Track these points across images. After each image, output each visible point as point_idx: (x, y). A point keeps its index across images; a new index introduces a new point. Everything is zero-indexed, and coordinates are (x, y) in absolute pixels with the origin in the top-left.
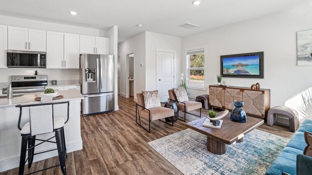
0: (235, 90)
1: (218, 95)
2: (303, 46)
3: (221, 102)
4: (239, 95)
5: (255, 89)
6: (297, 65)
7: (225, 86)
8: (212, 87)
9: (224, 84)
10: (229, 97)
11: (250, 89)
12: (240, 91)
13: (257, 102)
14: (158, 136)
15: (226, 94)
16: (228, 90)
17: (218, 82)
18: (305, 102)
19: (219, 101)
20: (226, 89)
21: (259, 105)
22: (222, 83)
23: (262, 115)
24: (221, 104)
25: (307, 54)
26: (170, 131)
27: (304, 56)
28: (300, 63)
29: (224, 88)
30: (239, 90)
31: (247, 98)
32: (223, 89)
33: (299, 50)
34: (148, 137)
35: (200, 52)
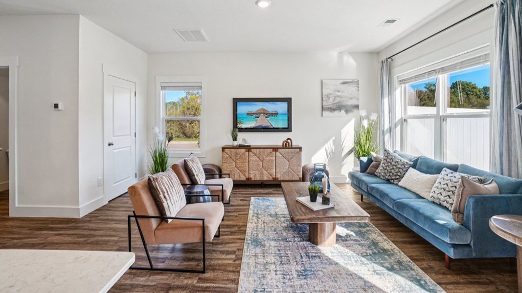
0: (266, 150)
1: (238, 161)
2: (327, 96)
3: (243, 172)
4: (271, 156)
5: (290, 146)
6: (322, 116)
7: (248, 146)
8: (227, 150)
9: (246, 142)
10: (256, 163)
11: (282, 147)
12: (273, 151)
13: (293, 163)
14: (228, 269)
15: (252, 159)
16: (255, 152)
17: (233, 140)
18: (327, 155)
19: (240, 171)
20: (252, 150)
21: (296, 167)
22: (240, 142)
23: (300, 178)
24: (244, 175)
25: (329, 105)
26: (229, 247)
27: (328, 107)
28: (326, 113)
29: (249, 149)
30: (271, 150)
31: (282, 160)
32: (246, 151)
33: (324, 99)
34: (216, 283)
35: (192, 88)
